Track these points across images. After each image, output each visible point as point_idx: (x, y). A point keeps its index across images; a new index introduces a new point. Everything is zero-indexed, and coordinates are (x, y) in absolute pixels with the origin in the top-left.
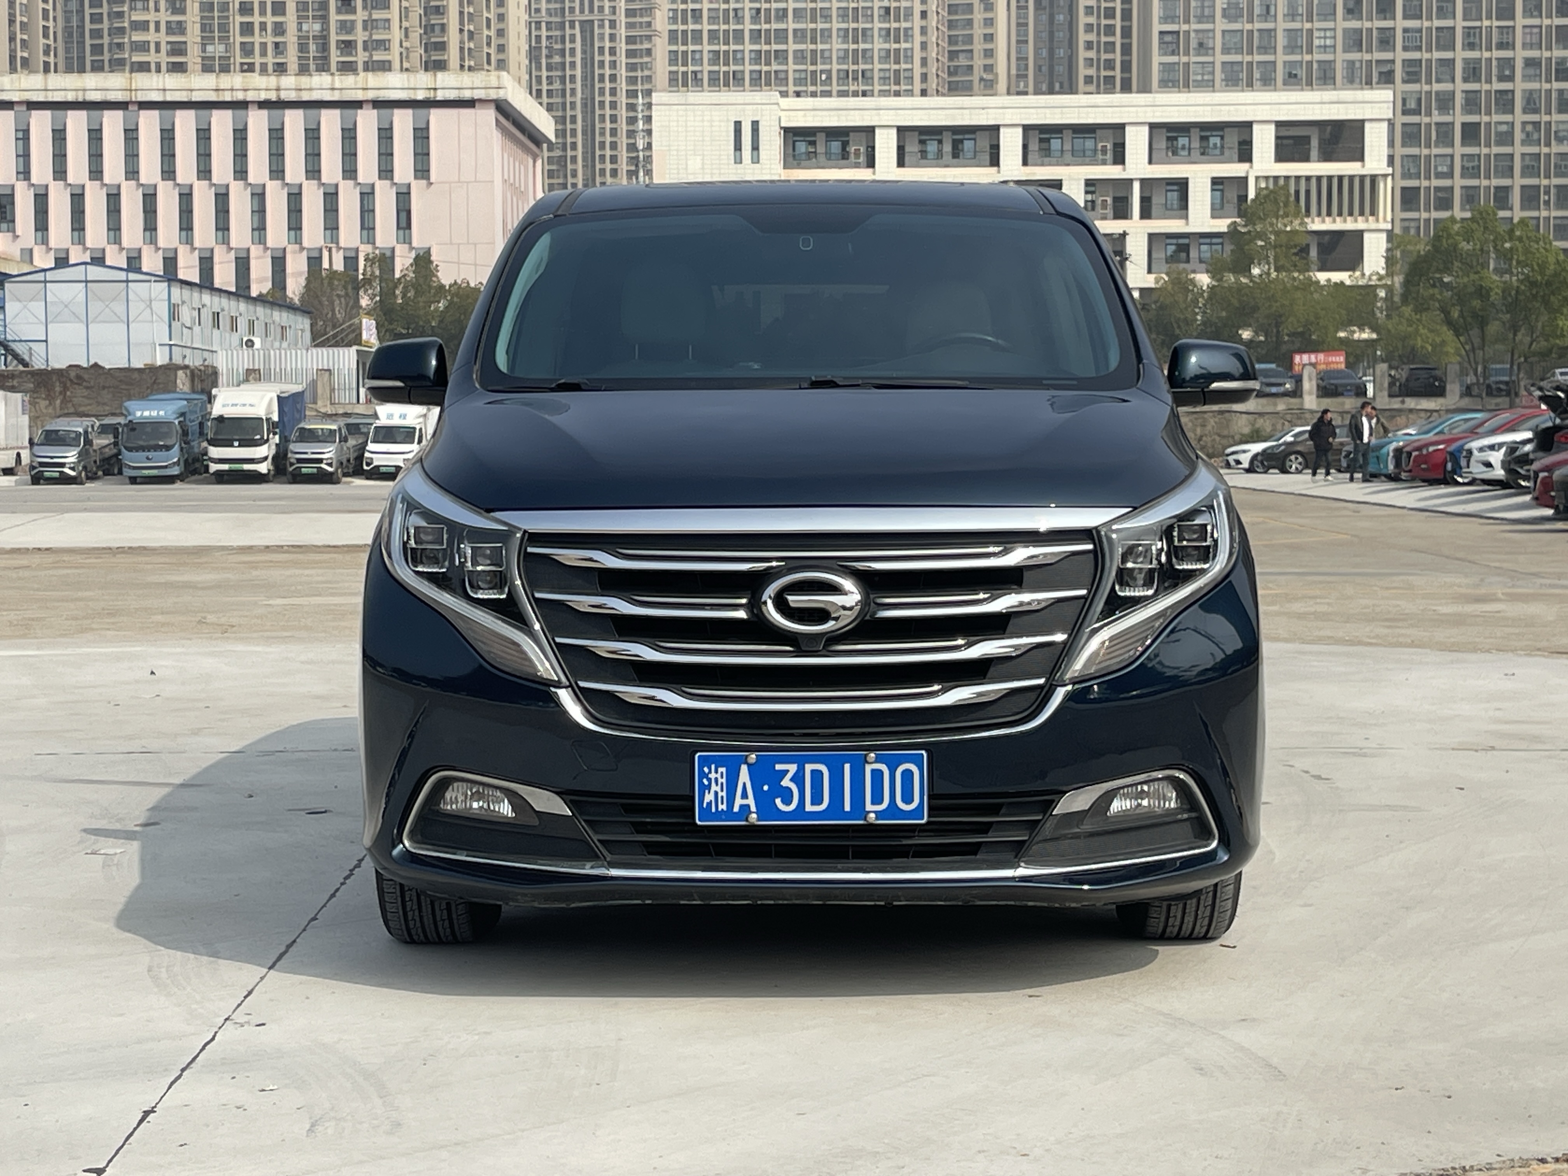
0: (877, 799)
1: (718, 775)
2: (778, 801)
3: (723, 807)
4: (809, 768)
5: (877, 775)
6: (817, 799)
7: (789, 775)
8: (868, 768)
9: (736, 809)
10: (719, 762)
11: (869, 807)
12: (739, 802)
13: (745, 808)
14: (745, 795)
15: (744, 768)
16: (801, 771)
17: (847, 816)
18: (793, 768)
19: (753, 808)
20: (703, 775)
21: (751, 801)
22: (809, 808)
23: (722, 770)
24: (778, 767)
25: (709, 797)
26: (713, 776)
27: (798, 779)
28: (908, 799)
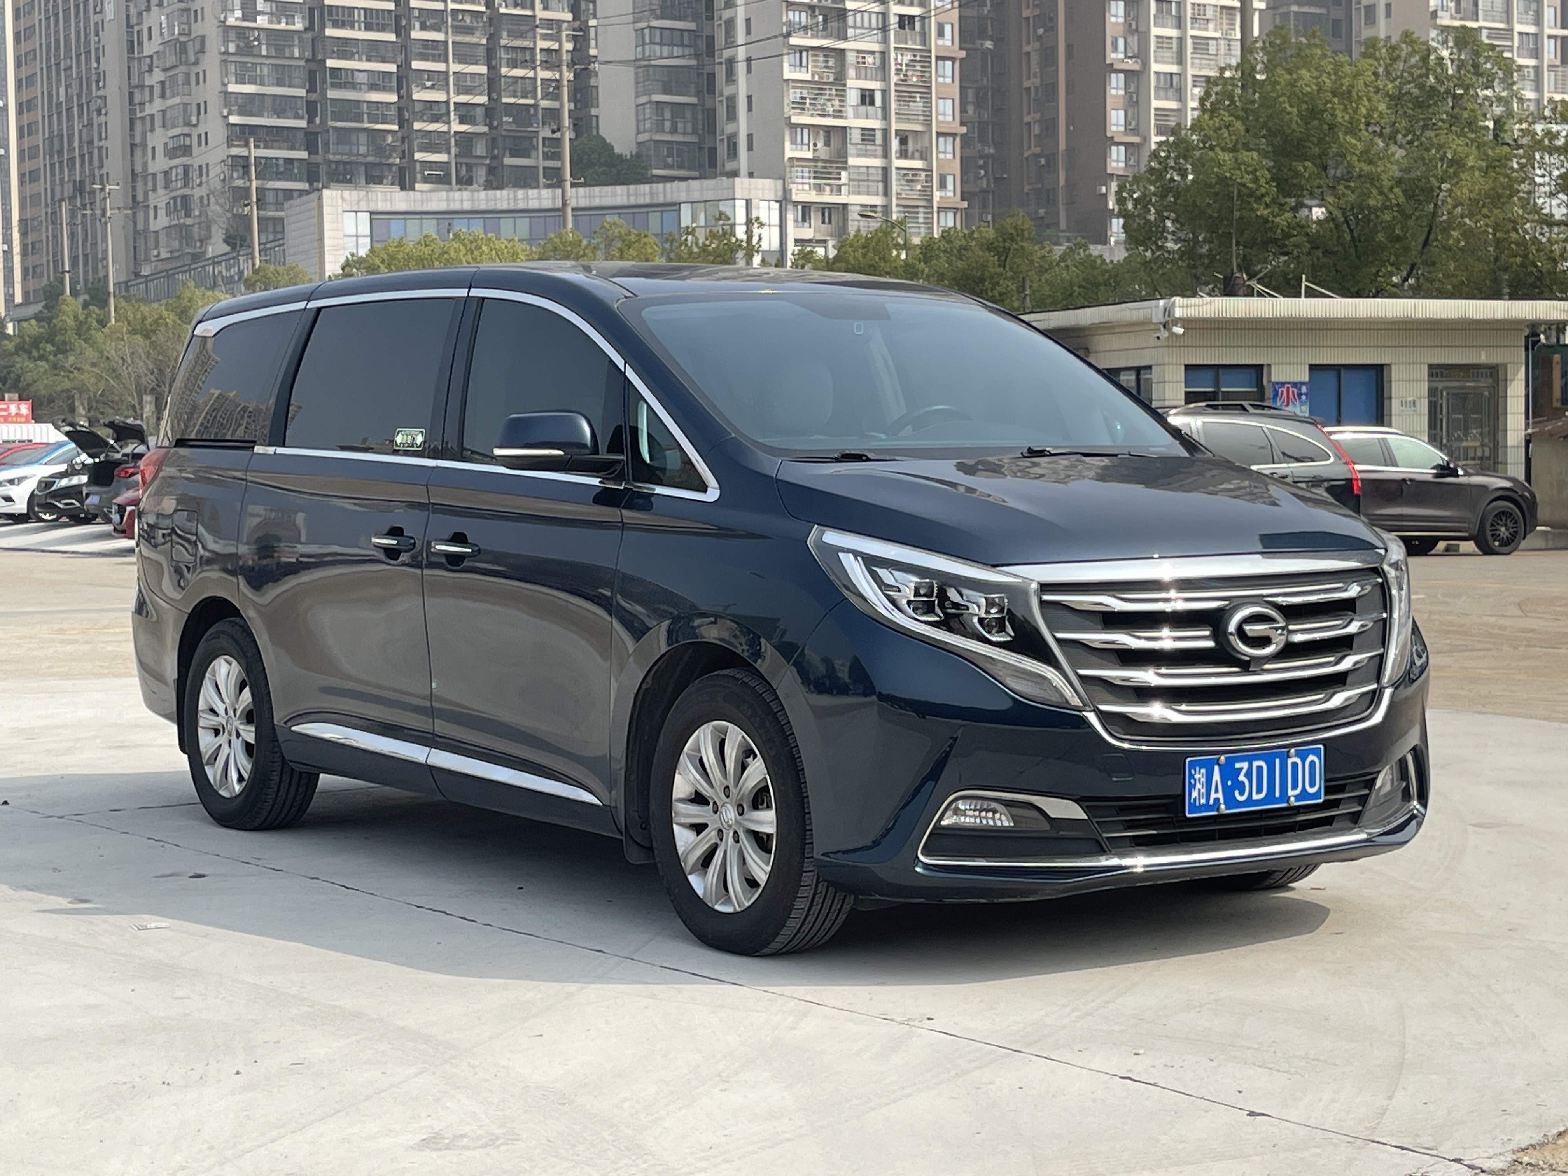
0: (1295, 787)
1: (1200, 775)
2: (1237, 793)
3: (1203, 801)
4: (1256, 764)
5: (1295, 765)
6: (1259, 791)
7: (1244, 772)
8: (1290, 761)
9: (1211, 802)
10: (1201, 764)
11: (1291, 793)
12: (1213, 796)
13: (1217, 800)
14: (1217, 791)
15: (1216, 768)
16: (1251, 766)
17: (1277, 801)
18: (1245, 765)
19: (1222, 801)
20: (1192, 776)
21: (1220, 795)
22: (1255, 797)
23: (1203, 771)
24: (1238, 765)
25: (1195, 794)
26: (1197, 776)
27: (1249, 775)
28: (1312, 785)
